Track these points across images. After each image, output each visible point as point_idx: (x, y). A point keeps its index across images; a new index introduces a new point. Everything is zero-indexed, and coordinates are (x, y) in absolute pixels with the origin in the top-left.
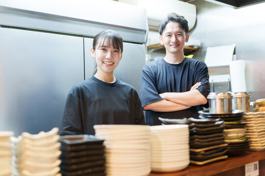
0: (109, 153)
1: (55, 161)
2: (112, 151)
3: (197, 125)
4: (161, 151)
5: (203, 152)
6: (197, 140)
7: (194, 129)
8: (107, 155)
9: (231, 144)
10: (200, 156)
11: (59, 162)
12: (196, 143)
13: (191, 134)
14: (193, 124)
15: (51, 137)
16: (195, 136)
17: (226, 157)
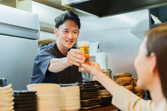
0: (39, 99)
1: (11, 103)
2: (40, 98)
3: (84, 86)
4: (65, 100)
5: (88, 102)
6: (84, 94)
7: (83, 88)
8: (38, 101)
9: (102, 98)
10: (86, 104)
11: (13, 103)
12: (84, 96)
13: (81, 91)
14: (82, 86)
15: (8, 89)
16: (83, 92)
17: (100, 106)
